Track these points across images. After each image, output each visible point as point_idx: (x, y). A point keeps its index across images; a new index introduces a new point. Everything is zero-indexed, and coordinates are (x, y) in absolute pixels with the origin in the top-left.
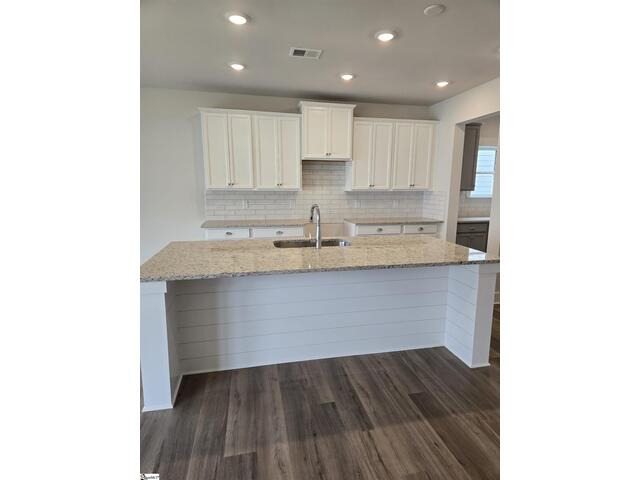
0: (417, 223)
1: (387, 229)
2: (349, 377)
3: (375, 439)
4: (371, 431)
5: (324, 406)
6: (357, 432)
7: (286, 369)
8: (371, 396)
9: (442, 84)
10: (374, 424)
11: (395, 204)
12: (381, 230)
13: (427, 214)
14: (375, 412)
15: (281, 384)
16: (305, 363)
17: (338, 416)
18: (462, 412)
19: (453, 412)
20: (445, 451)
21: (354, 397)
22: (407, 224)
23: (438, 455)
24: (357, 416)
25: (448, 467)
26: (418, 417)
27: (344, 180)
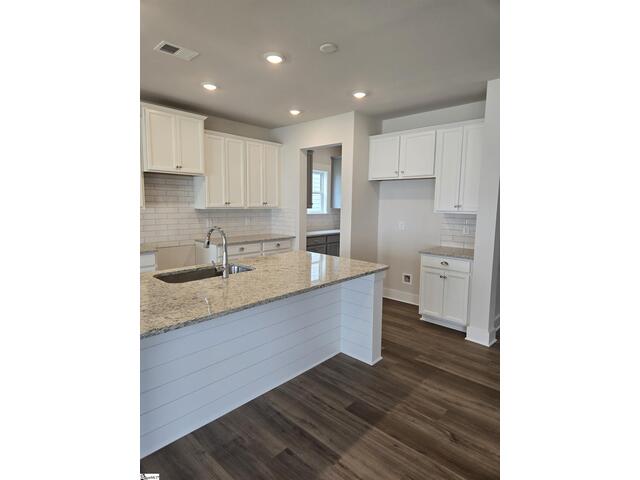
0: (275, 240)
1: (248, 248)
2: (283, 413)
3: (349, 467)
4: (340, 461)
5: (280, 457)
6: (329, 468)
7: (205, 433)
8: (317, 425)
9: (295, 113)
10: (338, 452)
11: (247, 222)
12: (243, 249)
13: (277, 230)
14: (331, 440)
15: (214, 454)
16: (224, 418)
17: (300, 461)
18: (392, 407)
19: (388, 410)
20: (405, 448)
21: (302, 434)
22: (266, 241)
23: (403, 454)
24: (319, 453)
25: (416, 461)
26: (367, 427)
27: (193, 197)
